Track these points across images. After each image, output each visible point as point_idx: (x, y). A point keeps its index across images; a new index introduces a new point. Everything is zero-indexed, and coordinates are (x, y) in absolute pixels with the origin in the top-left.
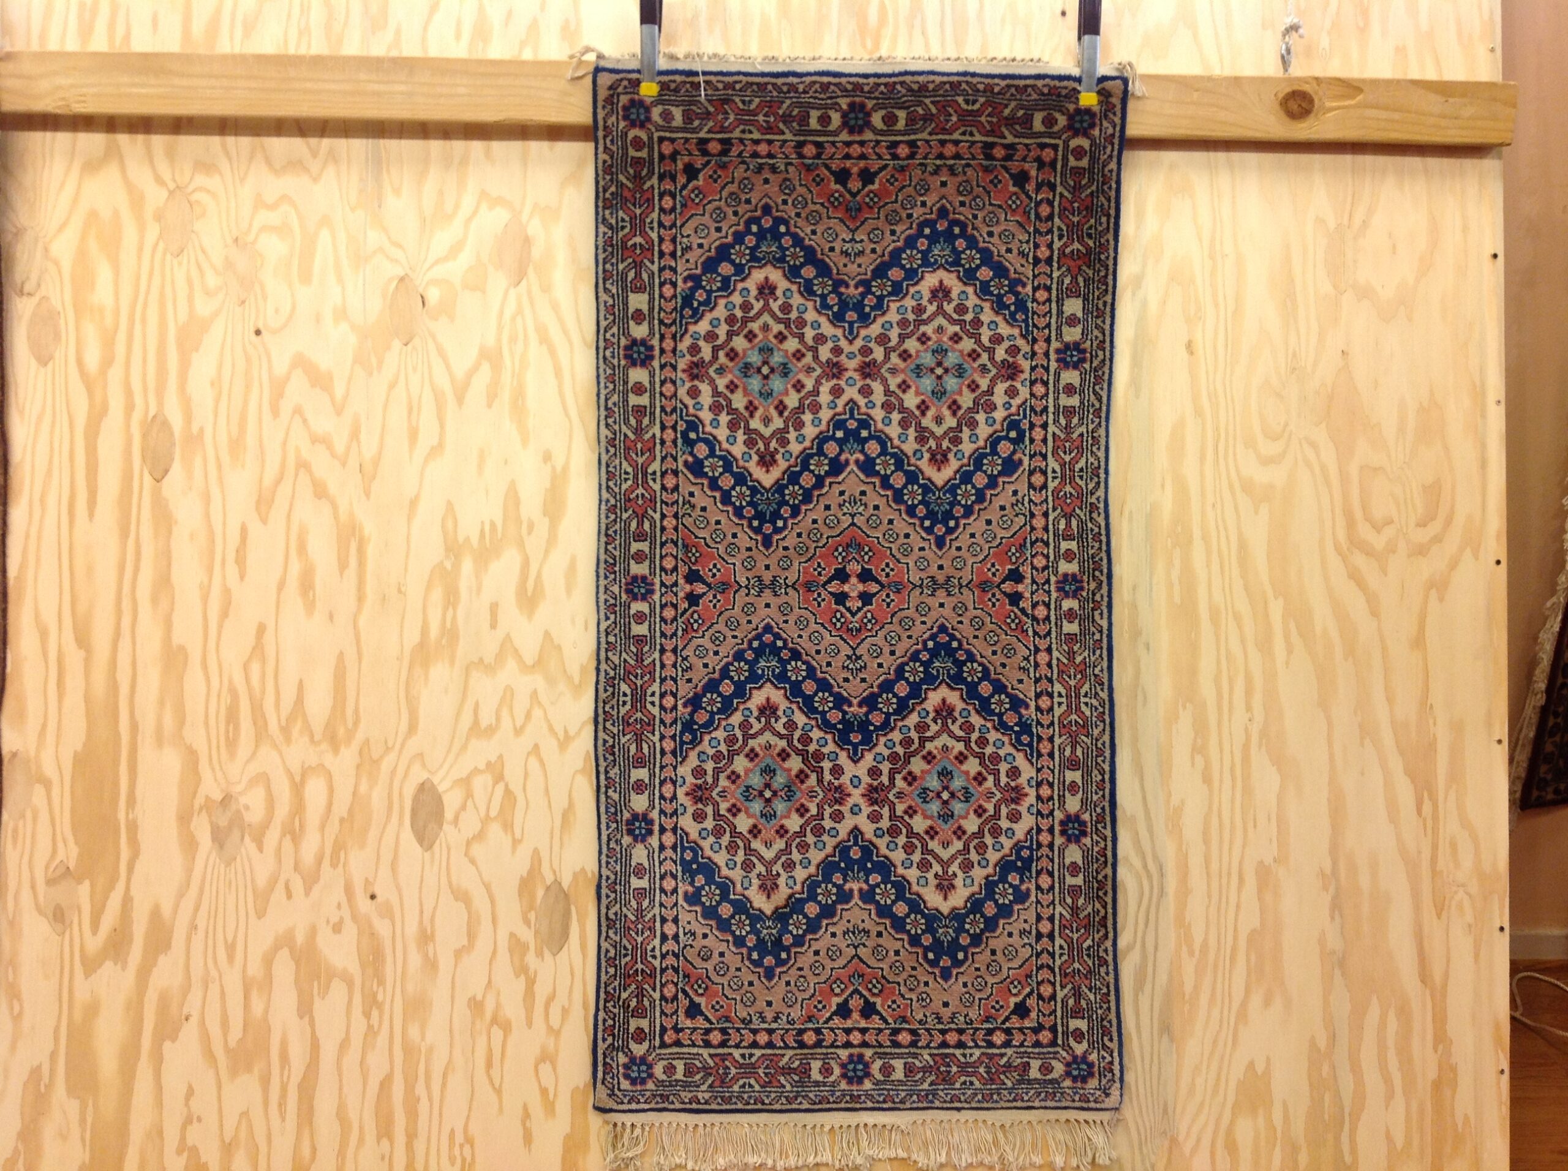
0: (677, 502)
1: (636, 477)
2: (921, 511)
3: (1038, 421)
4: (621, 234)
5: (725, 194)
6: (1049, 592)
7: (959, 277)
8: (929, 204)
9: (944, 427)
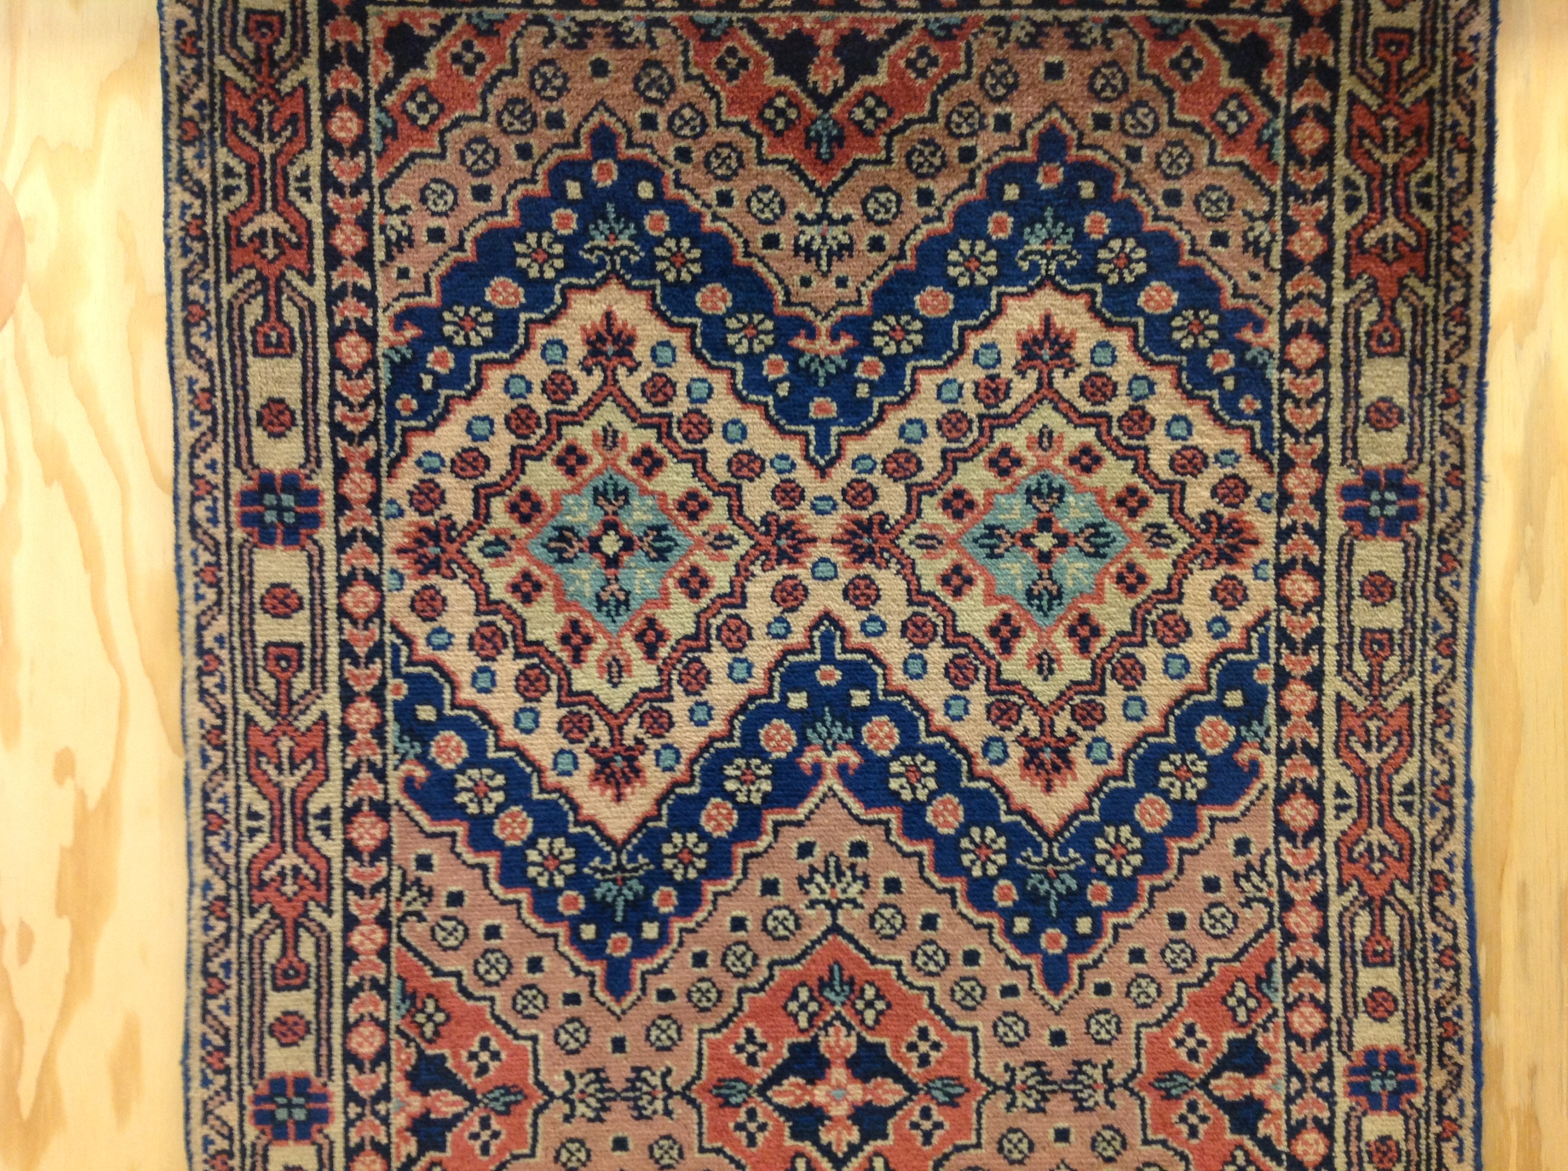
0: (386, 883)
1: (277, 825)
2: (1005, 893)
3: (1298, 665)
4: (224, 208)
5: (494, 102)
6: (1329, 1097)
7: (1092, 308)
8: (1016, 123)
9: (1060, 680)
